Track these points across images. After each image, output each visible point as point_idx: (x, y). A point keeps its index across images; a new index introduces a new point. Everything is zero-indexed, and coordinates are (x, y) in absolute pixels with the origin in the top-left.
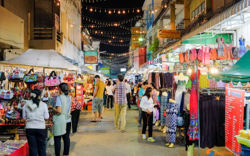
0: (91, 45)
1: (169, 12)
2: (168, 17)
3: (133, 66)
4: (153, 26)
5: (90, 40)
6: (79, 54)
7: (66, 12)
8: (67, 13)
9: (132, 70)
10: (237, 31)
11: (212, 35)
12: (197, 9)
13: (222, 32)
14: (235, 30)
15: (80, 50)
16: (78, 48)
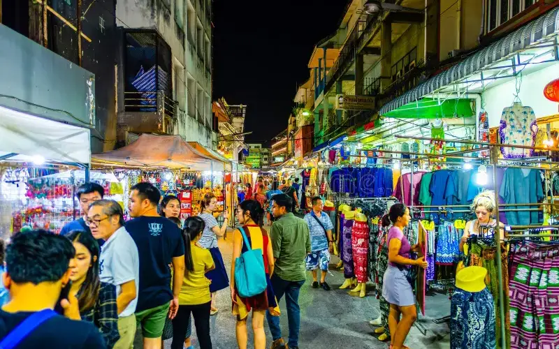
0: (231, 122)
1: (353, 69)
2: (350, 78)
3: (294, 155)
4: (325, 93)
5: (229, 116)
6: (208, 137)
7: (183, 67)
8: (185, 68)
9: (292, 160)
10: (483, 94)
11: (437, 103)
12: (401, 62)
13: (460, 96)
14: (480, 94)
15: (210, 131)
16: (208, 128)
